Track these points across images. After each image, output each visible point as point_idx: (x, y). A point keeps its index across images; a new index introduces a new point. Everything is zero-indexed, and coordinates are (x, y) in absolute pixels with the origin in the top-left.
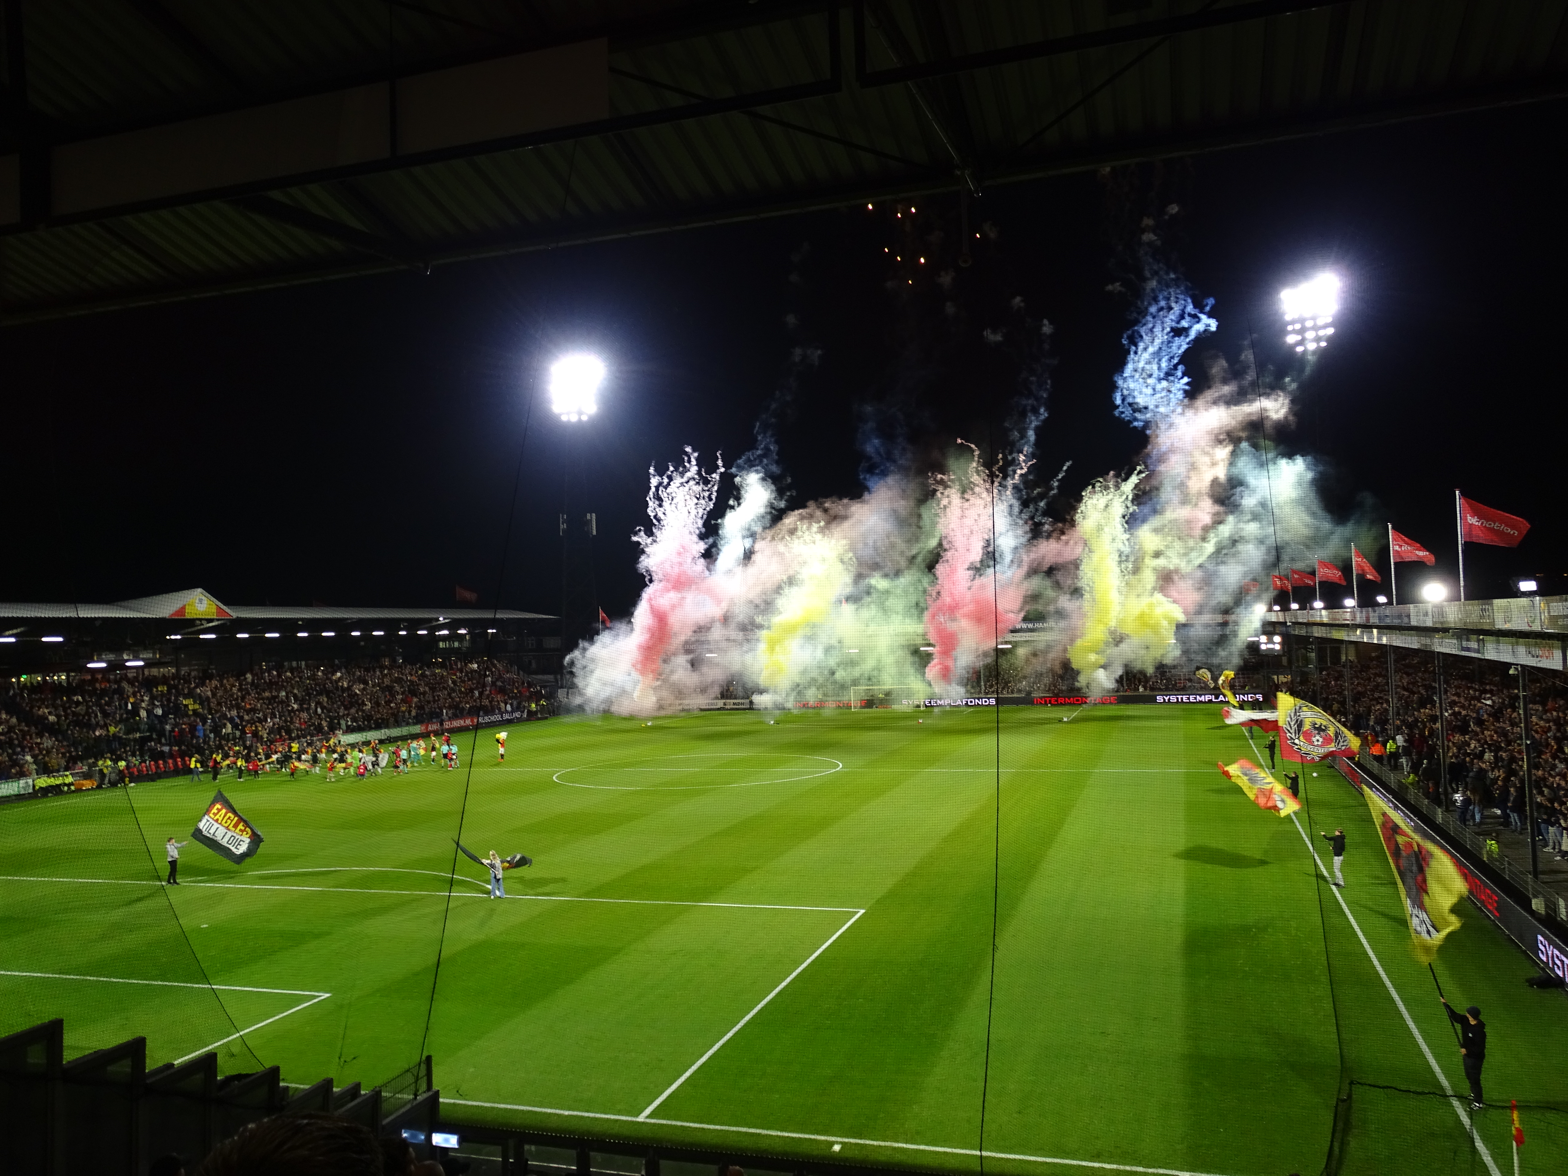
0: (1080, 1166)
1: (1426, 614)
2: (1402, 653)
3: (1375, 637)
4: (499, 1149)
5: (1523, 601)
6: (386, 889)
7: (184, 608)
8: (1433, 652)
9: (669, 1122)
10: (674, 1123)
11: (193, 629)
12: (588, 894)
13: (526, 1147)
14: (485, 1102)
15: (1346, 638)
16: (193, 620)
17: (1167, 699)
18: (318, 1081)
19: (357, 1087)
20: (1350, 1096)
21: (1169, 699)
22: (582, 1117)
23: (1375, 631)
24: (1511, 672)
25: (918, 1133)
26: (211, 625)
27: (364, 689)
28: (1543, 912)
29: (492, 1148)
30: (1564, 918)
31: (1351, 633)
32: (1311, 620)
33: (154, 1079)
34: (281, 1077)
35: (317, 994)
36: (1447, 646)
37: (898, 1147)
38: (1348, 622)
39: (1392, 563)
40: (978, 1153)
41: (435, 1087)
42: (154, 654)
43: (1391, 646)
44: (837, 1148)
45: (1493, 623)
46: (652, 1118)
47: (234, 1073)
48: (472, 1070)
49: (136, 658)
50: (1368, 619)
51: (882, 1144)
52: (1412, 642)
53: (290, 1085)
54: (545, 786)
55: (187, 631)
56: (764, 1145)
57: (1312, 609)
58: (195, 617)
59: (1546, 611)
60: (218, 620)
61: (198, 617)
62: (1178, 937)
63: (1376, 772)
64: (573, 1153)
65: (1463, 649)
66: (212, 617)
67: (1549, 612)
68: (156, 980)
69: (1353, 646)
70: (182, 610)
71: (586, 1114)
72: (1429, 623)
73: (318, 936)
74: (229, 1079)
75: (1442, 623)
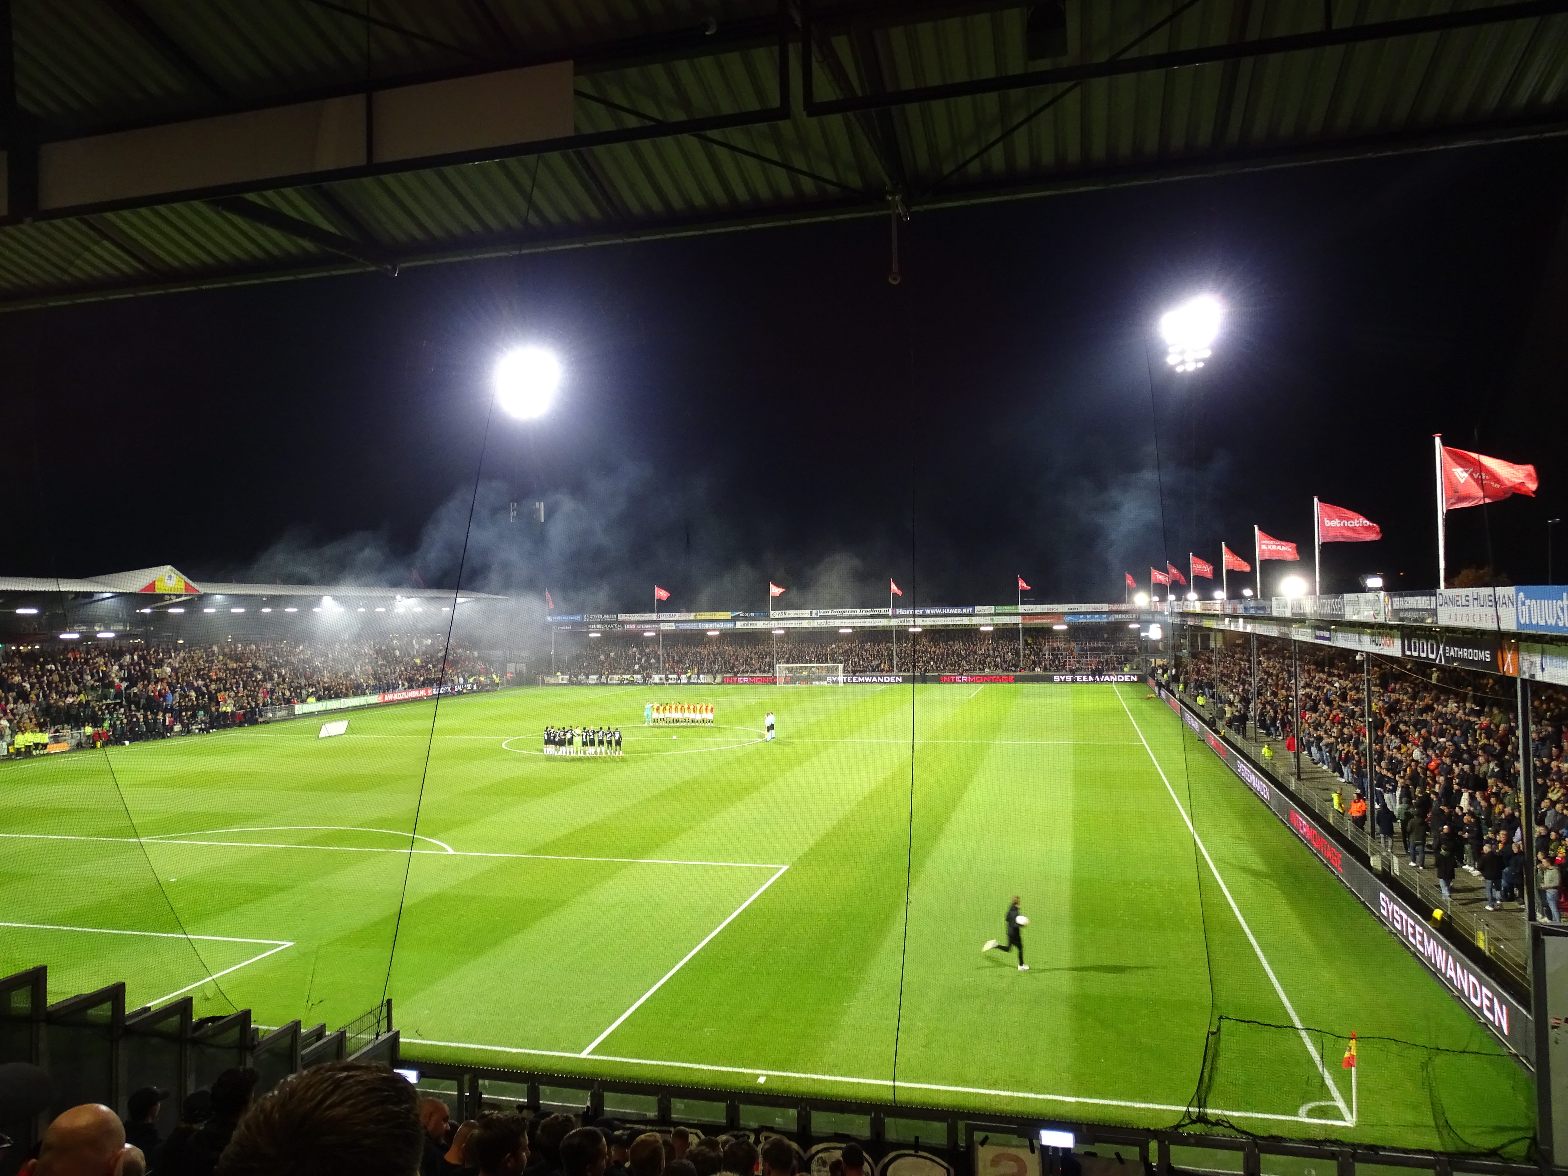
0: (978, 1093)
1: (1285, 606)
2: (1264, 641)
3: (1241, 626)
4: (455, 1083)
5: (1370, 596)
6: (345, 847)
7: (153, 584)
8: (1290, 640)
9: (610, 1058)
10: (614, 1059)
11: (162, 604)
12: (535, 851)
13: (480, 1082)
14: (439, 1041)
15: (1215, 627)
16: (163, 595)
17: (1063, 678)
18: (288, 1022)
19: (323, 1028)
20: (1219, 1029)
21: (1065, 679)
22: (529, 1054)
23: (1241, 620)
24: (1358, 658)
25: (835, 1066)
26: (179, 600)
27: (325, 662)
28: (1380, 868)
29: (449, 1082)
30: (1398, 874)
31: (1220, 622)
32: (1186, 610)
33: (133, 1021)
34: (253, 1019)
35: (280, 943)
36: (1302, 635)
37: (817, 1079)
38: (1217, 612)
39: (1257, 561)
40: (891, 1083)
41: (395, 1028)
42: (125, 626)
43: (1254, 634)
44: (762, 1080)
45: (1343, 616)
46: (594, 1055)
47: (208, 1016)
48: (427, 1012)
49: (108, 630)
50: (1235, 609)
51: (803, 1076)
52: (1273, 631)
53: (260, 1027)
54: (493, 753)
55: (156, 605)
56: (695, 1078)
57: (1186, 600)
58: (164, 592)
59: (1390, 606)
60: (186, 595)
61: (167, 592)
62: (1066, 891)
63: (1239, 745)
64: (524, 1086)
65: (1317, 637)
66: (181, 593)
67: (1392, 607)
68: (126, 930)
69: (1221, 634)
70: (152, 585)
71: (533, 1052)
72: (1288, 614)
73: (282, 889)
74: (203, 1022)
75: (1301, 614)
